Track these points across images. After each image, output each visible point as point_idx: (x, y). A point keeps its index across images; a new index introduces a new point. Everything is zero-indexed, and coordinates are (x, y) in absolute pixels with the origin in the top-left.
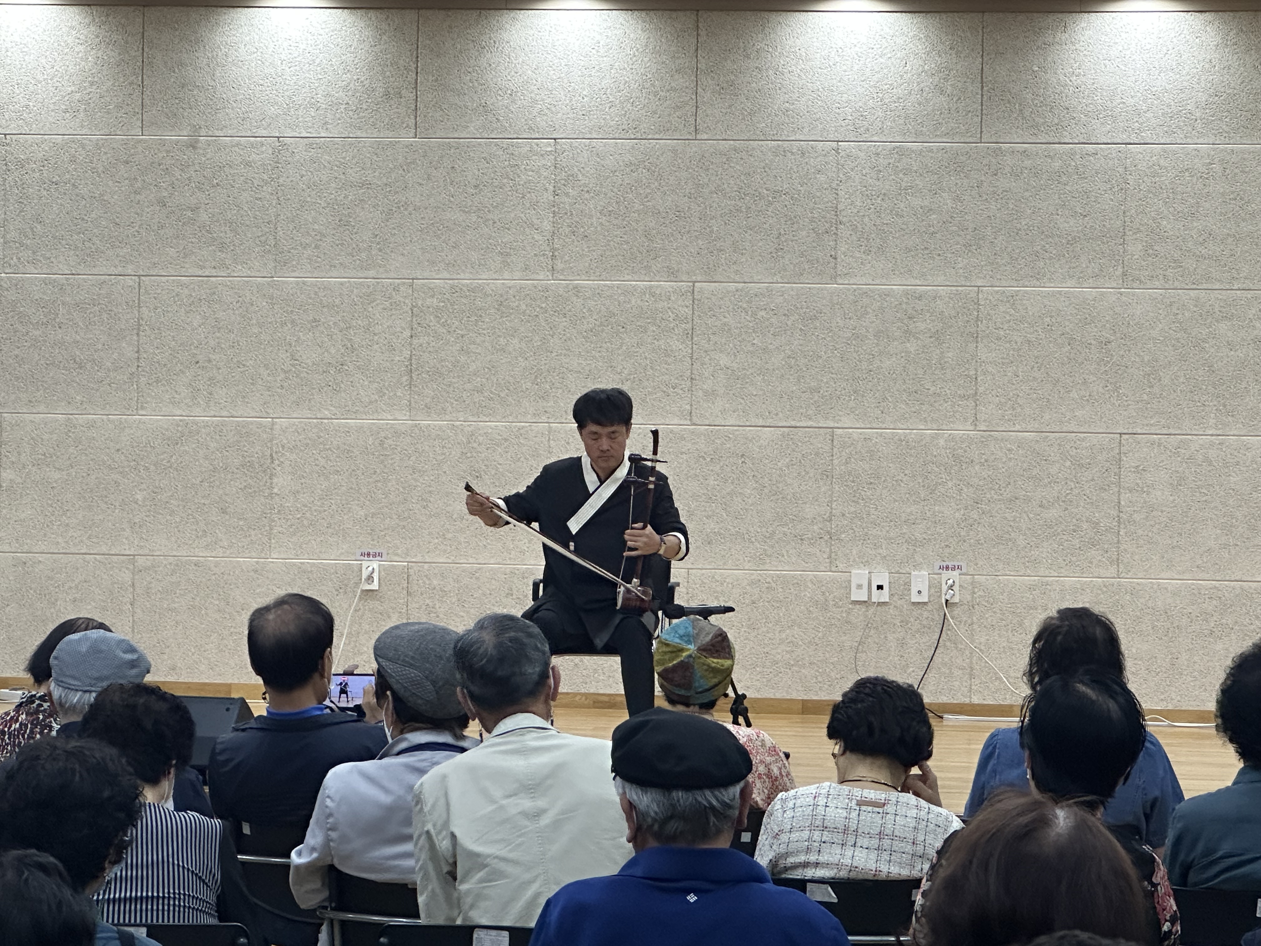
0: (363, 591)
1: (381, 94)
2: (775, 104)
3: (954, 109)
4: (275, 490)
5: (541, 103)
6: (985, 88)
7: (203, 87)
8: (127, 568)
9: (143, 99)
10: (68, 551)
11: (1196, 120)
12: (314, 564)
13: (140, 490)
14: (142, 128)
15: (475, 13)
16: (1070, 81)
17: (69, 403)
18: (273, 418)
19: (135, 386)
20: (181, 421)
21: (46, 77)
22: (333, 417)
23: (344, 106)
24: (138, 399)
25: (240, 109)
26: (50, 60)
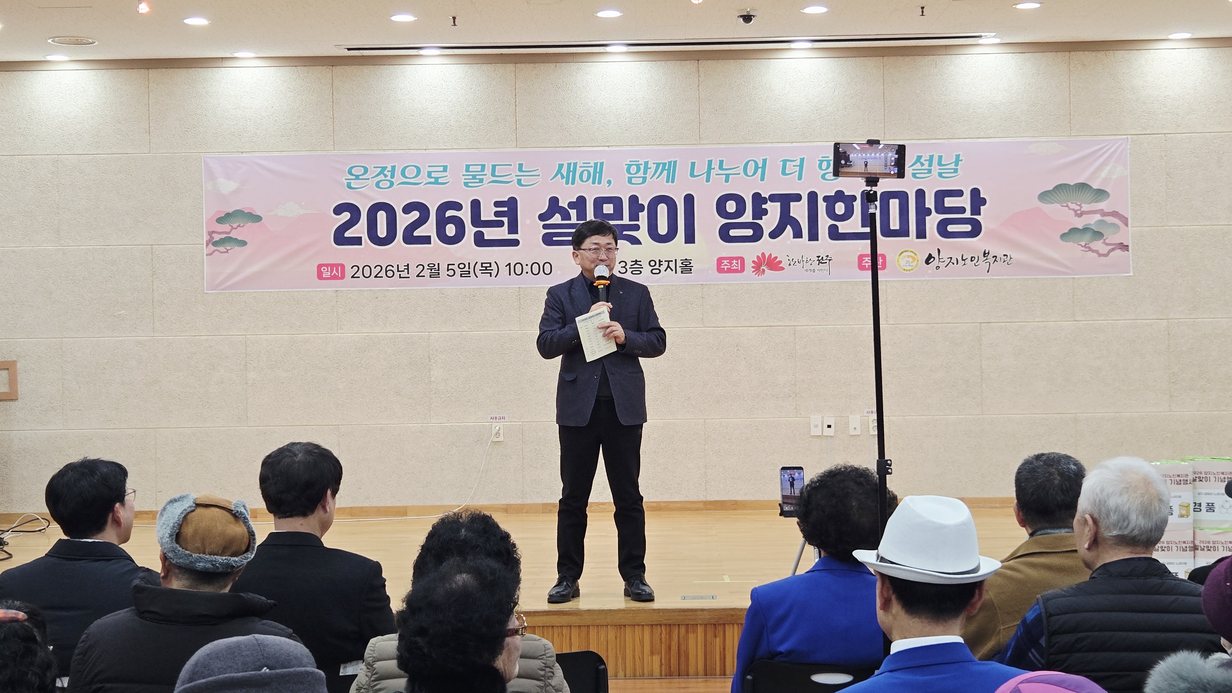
0: (492, 442)
1: (493, 120)
2: (751, 120)
3: (866, 119)
4: (433, 379)
5: (598, 123)
6: (886, 105)
7: (374, 118)
8: (334, 434)
9: (334, 126)
10: (293, 424)
11: (1022, 122)
12: (460, 426)
13: (341, 382)
14: (334, 145)
15: (552, 65)
16: (941, 99)
17: (291, 327)
18: (429, 332)
19: (335, 314)
20: (367, 336)
21: (268, 114)
22: (469, 330)
23: (468, 128)
24: (338, 323)
25: (399, 131)
26: (271, 103)
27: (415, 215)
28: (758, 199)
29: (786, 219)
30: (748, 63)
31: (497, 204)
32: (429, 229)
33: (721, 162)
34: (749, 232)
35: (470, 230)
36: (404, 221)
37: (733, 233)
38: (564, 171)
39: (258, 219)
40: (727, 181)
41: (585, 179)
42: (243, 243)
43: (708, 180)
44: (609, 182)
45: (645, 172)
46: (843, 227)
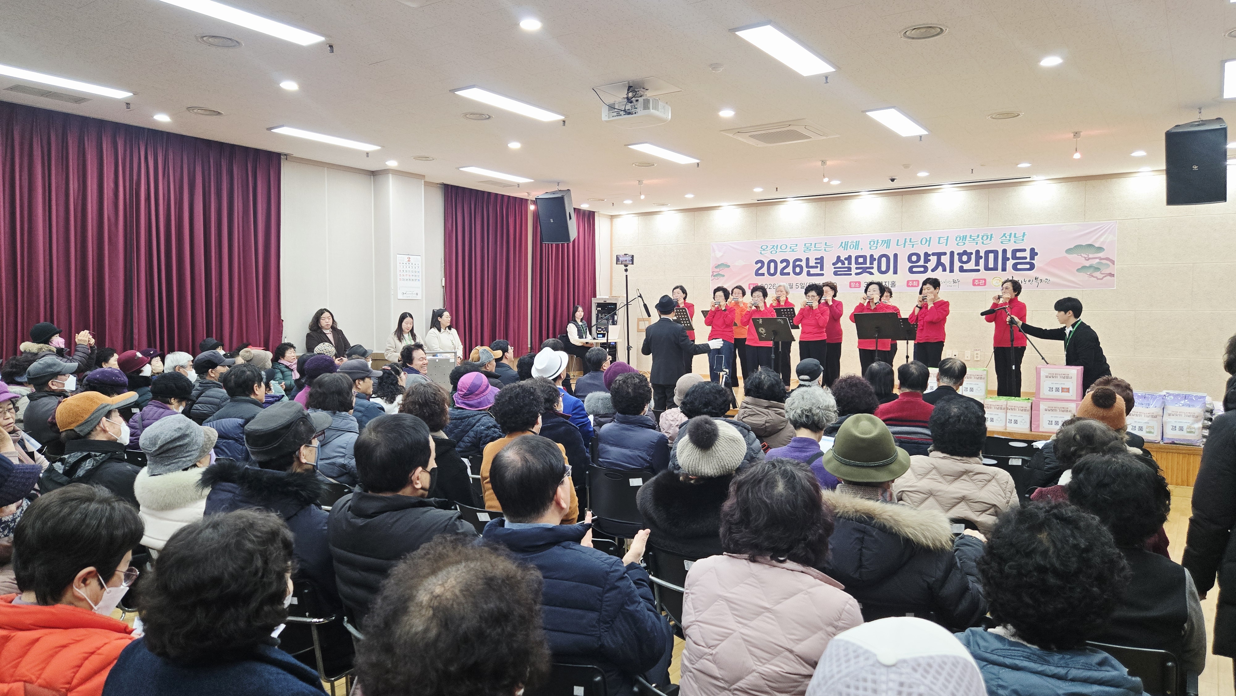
1: (816, 225)
5: (858, 224)
9: (756, 230)
11: (1058, 216)
14: (756, 237)
15: (840, 201)
27: (785, 264)
28: (927, 255)
29: (939, 263)
30: (924, 195)
31: (816, 259)
32: (789, 269)
33: (911, 239)
34: (922, 269)
35: (805, 270)
36: (780, 266)
37: (914, 270)
38: (843, 245)
39: (729, 266)
40: (913, 247)
41: (852, 248)
42: (724, 276)
43: (904, 247)
44: (862, 249)
45: (877, 245)
46: (966, 267)
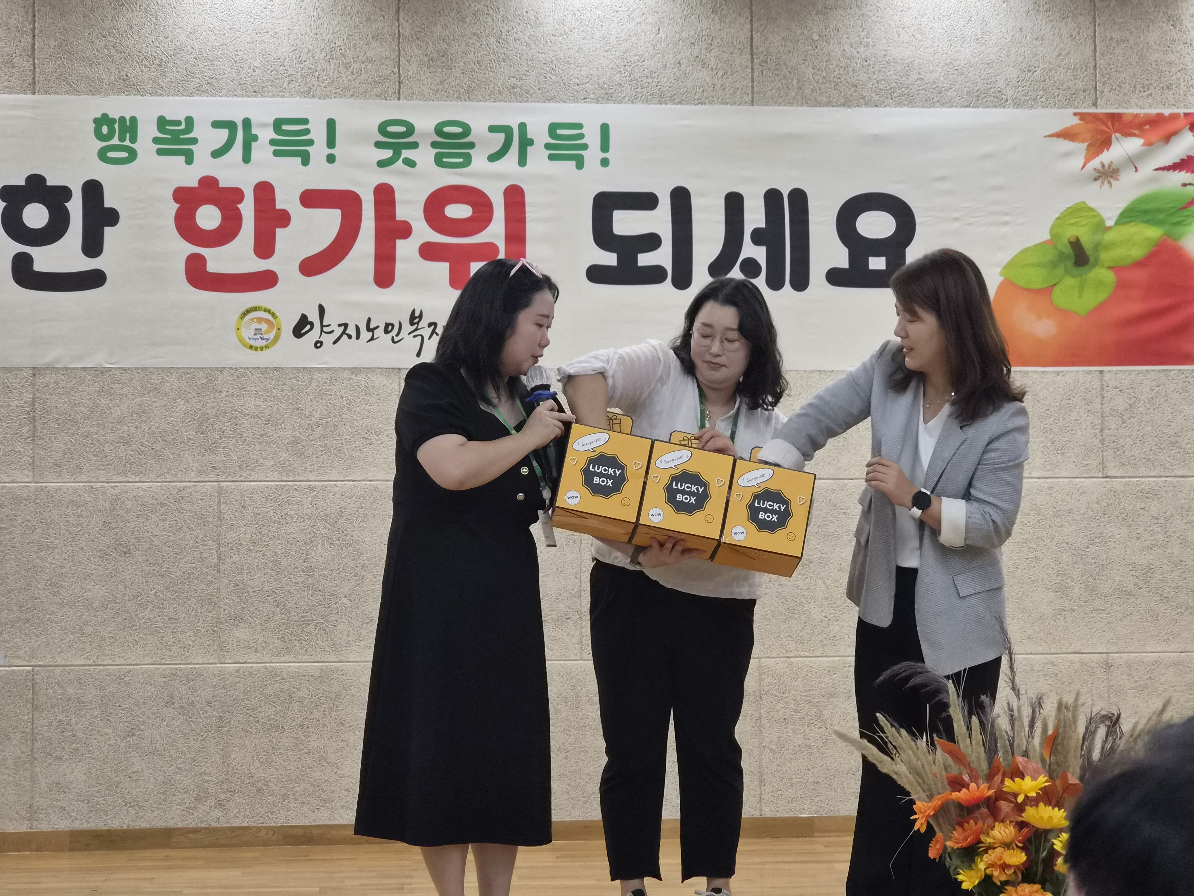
2: (499, 79)
3: (719, 86)
5: (200, 76)
6: (755, 60)
